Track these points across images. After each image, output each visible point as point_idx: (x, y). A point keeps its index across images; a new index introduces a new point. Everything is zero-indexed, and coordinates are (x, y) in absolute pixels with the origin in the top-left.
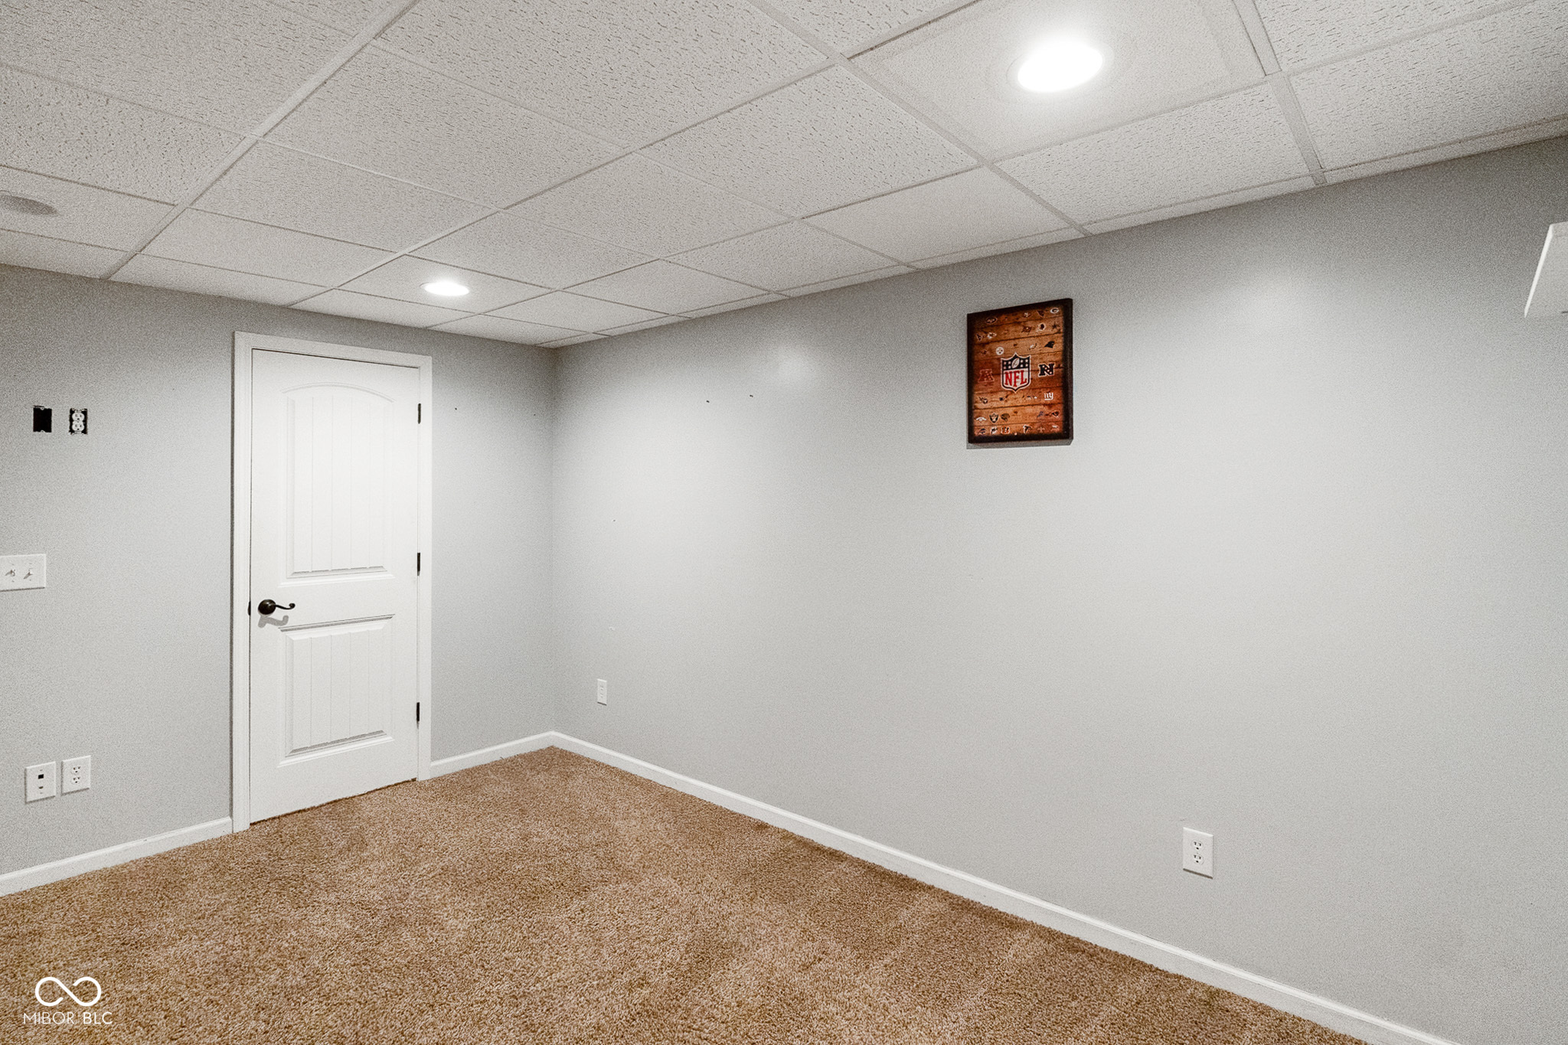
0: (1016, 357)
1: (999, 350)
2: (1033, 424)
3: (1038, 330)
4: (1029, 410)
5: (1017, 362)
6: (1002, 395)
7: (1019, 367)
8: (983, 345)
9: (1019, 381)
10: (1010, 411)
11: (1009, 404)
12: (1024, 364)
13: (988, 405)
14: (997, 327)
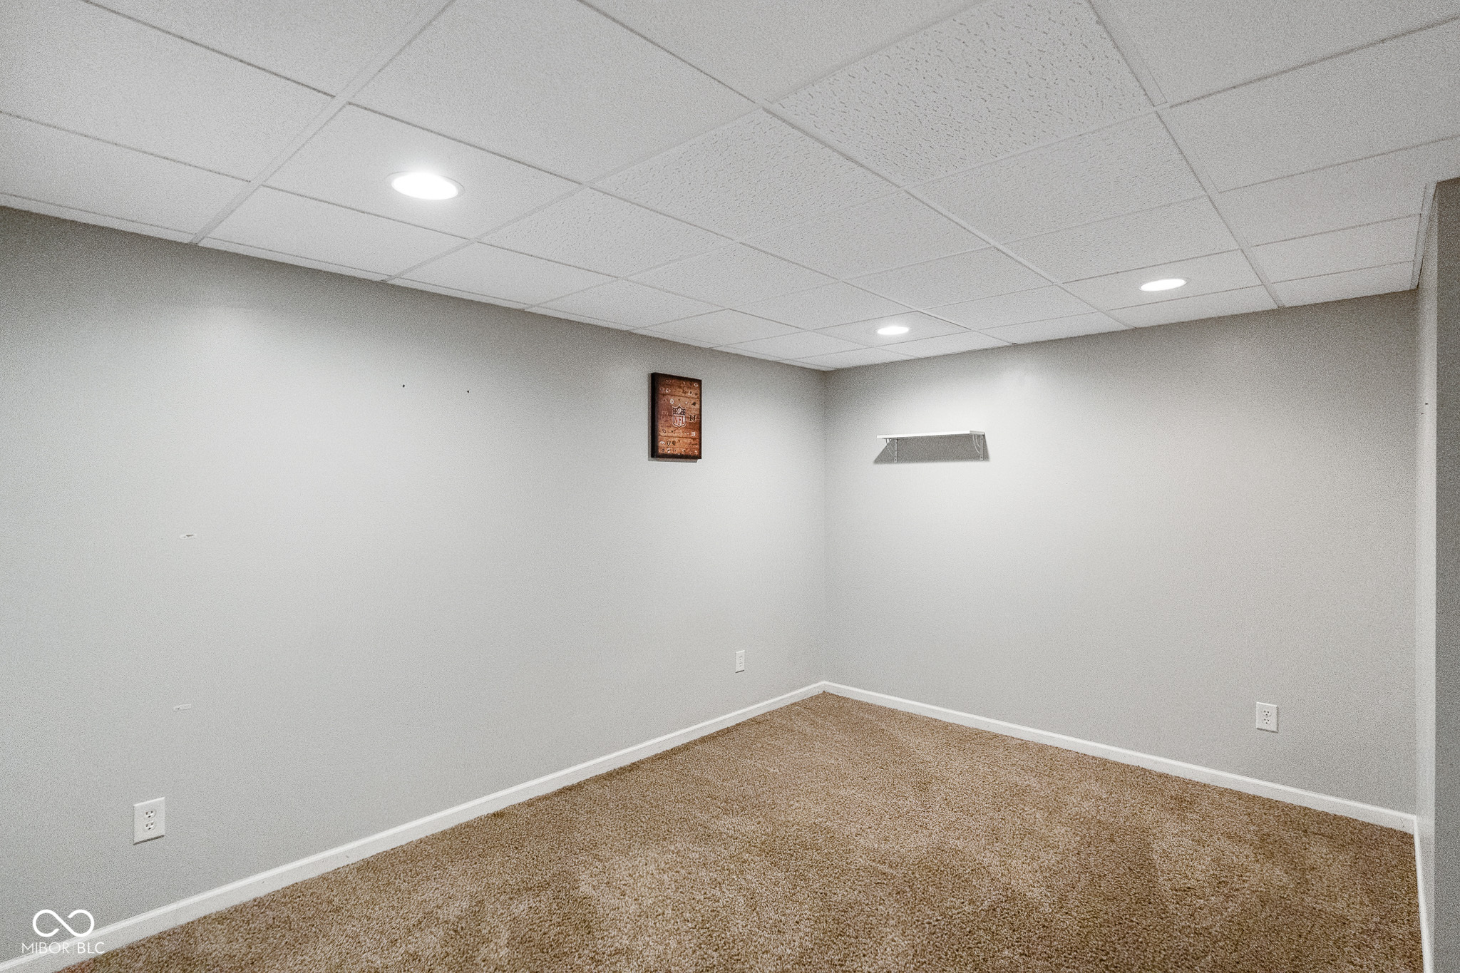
0: (679, 407)
1: (672, 401)
2: (687, 449)
3: (689, 394)
4: (685, 440)
5: (680, 410)
6: (672, 429)
7: (681, 414)
8: (664, 395)
9: (681, 422)
10: (676, 440)
11: (676, 435)
12: (683, 413)
13: (666, 434)
14: (671, 386)
